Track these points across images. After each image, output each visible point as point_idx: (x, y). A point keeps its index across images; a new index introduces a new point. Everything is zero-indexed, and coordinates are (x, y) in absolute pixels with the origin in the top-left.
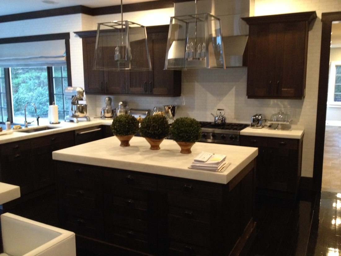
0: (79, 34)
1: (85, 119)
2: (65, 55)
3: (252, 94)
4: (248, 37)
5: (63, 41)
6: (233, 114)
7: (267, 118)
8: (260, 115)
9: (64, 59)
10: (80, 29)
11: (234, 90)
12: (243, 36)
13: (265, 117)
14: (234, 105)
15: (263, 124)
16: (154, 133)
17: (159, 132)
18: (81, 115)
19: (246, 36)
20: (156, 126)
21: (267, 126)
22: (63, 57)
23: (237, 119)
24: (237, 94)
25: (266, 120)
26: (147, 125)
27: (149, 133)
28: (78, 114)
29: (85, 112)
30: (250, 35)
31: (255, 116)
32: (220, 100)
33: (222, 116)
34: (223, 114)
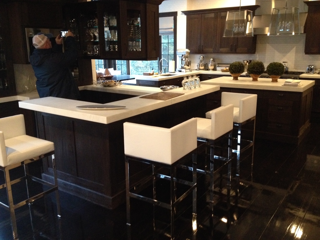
0: (185, 13)
1: (189, 70)
2: (173, 27)
3: (308, 51)
4: (307, 14)
5: (173, 17)
6: (293, 66)
7: (317, 68)
8: (313, 65)
9: (172, 30)
10: (186, 9)
11: (295, 48)
12: (304, 13)
13: (316, 67)
14: (294, 59)
15: (314, 72)
16: (257, 71)
17: (259, 71)
18: (187, 67)
19: (306, 13)
20: (258, 67)
21: (316, 73)
22: (172, 28)
23: (296, 69)
24: (297, 52)
25: (316, 69)
26: (253, 67)
27: (254, 71)
28: (186, 67)
29: (190, 66)
30: (309, 12)
31: (309, 66)
32: (284, 56)
33: (286, 67)
34: (286, 66)
